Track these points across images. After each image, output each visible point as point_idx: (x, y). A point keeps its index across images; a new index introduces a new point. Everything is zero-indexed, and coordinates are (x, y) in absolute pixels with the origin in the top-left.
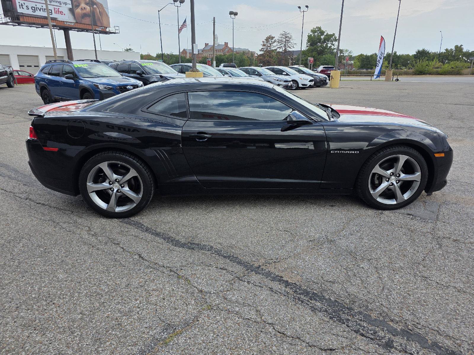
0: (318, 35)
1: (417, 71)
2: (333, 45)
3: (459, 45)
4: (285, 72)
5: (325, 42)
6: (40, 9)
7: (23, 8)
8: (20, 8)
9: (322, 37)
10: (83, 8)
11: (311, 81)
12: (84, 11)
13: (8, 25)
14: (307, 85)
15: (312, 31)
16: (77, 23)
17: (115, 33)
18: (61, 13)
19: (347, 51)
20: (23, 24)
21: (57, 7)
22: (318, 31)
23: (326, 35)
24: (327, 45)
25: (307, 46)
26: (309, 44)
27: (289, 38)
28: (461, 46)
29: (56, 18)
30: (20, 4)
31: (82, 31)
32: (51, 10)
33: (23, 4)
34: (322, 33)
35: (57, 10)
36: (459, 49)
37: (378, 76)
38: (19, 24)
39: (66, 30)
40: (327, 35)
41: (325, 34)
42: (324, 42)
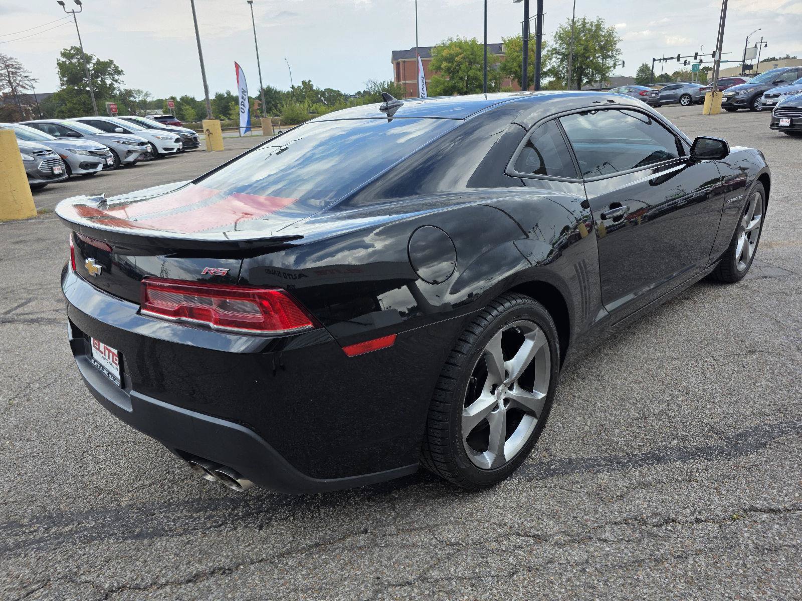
0: (80, 64)
1: (287, 118)
2: (116, 81)
3: (307, 81)
4: (120, 127)
5: (99, 77)
9: (90, 66)
11: (177, 141)
14: (172, 149)
15: (64, 55)
19: (139, 92)
22: (77, 54)
23: (96, 63)
24: (103, 81)
25: (62, 85)
26: (65, 79)
27: (16, 68)
28: (310, 81)
34: (88, 59)
36: (307, 85)
37: (248, 129)
40: (99, 63)
41: (94, 61)
42: (96, 76)
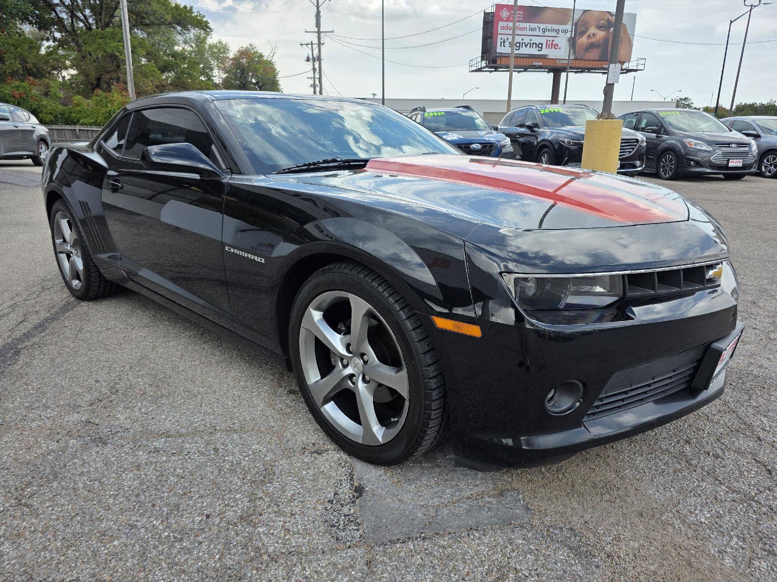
6: (526, 44)
7: (504, 46)
8: (501, 46)
10: (591, 35)
12: (593, 40)
13: (484, 71)
16: (576, 59)
17: (636, 70)
18: (556, 46)
20: (501, 68)
21: (551, 39)
29: (546, 55)
30: (502, 40)
31: (581, 72)
32: (542, 44)
33: (506, 40)
35: (550, 43)
38: (496, 69)
39: (557, 71)
